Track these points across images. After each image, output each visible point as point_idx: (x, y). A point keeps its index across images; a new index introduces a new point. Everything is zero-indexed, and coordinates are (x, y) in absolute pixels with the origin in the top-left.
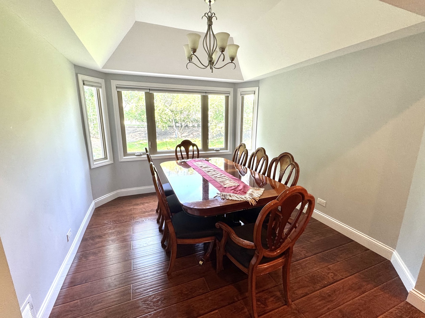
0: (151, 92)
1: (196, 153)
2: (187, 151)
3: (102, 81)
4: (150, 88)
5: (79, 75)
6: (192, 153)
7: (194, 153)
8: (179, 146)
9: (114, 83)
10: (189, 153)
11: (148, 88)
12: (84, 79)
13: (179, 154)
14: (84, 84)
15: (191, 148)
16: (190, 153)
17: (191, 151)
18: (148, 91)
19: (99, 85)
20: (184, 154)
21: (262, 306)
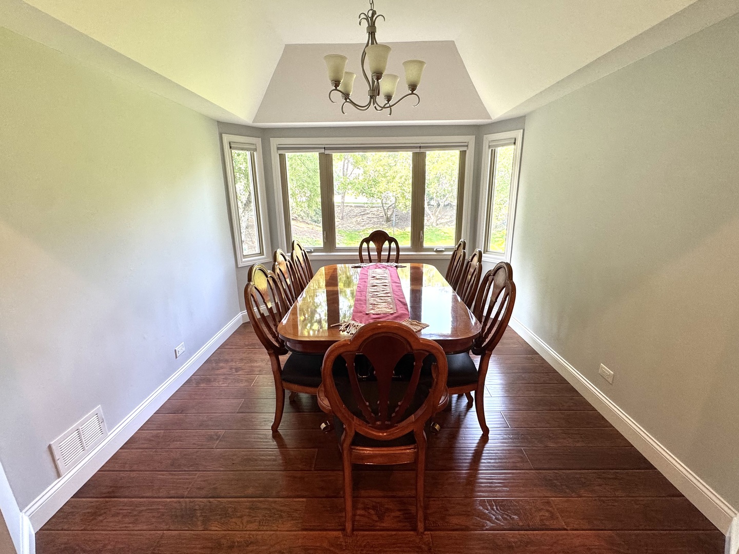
0: (327, 152)
1: (394, 253)
2: (379, 250)
3: (258, 141)
4: (326, 146)
5: (224, 135)
6: (387, 253)
7: (391, 253)
8: (367, 240)
9: (275, 142)
10: (382, 253)
11: (323, 146)
12: (231, 140)
13: (365, 253)
14: (231, 147)
15: (386, 244)
16: (384, 253)
17: (385, 250)
18: (323, 151)
19: (253, 147)
20: (374, 254)
21: (375, 518)
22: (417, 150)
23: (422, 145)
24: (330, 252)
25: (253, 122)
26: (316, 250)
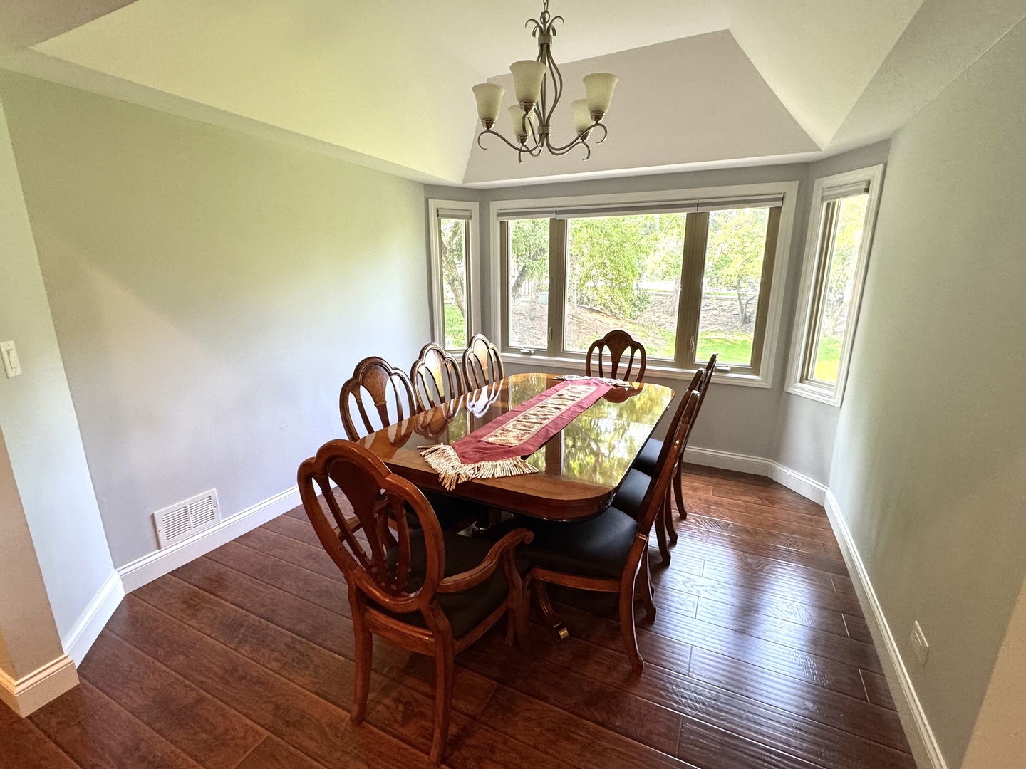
0: (559, 217)
1: (636, 366)
2: (616, 359)
3: (474, 207)
4: (558, 209)
5: (430, 201)
6: (627, 365)
7: (633, 366)
8: (599, 344)
9: (495, 206)
10: (620, 365)
11: (554, 209)
12: (439, 207)
13: (594, 362)
14: (438, 215)
15: (627, 352)
16: (623, 365)
17: (625, 359)
18: (553, 216)
19: (467, 214)
20: (608, 364)
21: (399, 717)
22: (693, 210)
23: (700, 201)
24: (556, 357)
25: (463, 183)
26: (537, 352)
